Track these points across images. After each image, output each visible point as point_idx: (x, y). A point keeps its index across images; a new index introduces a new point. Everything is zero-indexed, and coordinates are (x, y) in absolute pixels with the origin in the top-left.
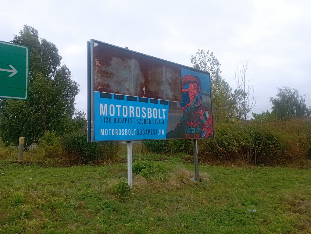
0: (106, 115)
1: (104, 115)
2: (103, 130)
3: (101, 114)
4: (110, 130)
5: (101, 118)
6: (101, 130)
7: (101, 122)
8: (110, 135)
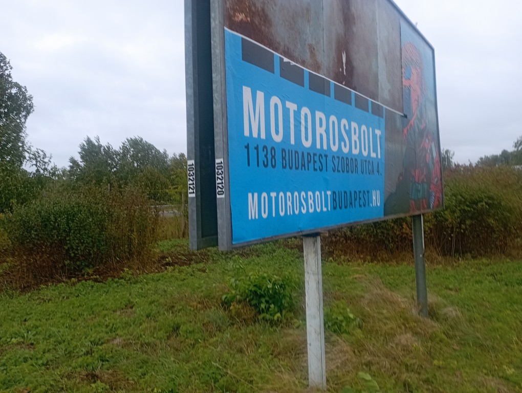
0: (263, 136)
1: (255, 135)
2: (256, 195)
3: (247, 133)
4: (273, 195)
5: (247, 147)
6: (250, 195)
7: (249, 165)
8: (274, 215)
